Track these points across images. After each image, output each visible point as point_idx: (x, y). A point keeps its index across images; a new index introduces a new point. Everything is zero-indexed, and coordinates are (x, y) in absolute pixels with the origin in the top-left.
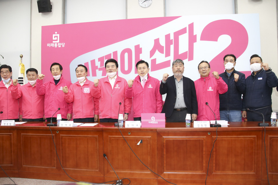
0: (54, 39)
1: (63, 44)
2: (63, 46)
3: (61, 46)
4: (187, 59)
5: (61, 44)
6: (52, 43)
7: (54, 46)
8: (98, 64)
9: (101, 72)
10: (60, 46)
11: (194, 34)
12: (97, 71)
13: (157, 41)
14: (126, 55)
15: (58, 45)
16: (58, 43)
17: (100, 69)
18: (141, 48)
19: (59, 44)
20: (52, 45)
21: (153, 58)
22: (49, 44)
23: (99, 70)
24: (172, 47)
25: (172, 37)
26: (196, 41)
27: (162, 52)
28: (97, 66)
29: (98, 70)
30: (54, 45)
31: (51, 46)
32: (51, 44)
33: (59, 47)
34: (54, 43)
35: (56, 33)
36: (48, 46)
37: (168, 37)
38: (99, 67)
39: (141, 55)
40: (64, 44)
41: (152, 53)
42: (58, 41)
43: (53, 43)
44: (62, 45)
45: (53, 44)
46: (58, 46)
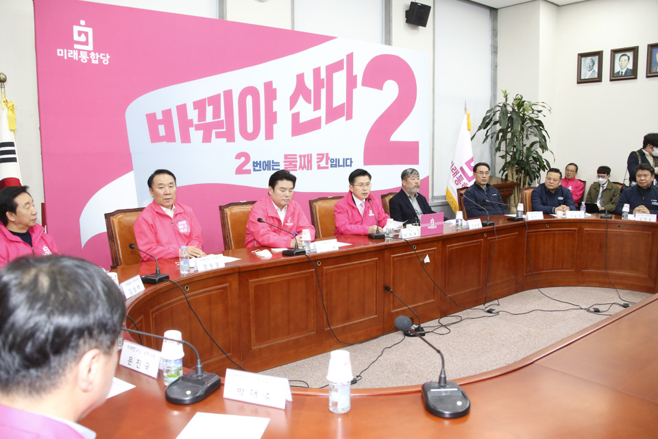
0: (76, 38)
1: (103, 56)
2: (106, 61)
3: (100, 60)
4: (344, 118)
5: (98, 56)
6: (73, 48)
7: (80, 59)
8: (193, 114)
9: (201, 132)
10: (97, 62)
11: (354, 74)
12: (192, 130)
13: (300, 78)
14: (249, 99)
15: (89, 56)
16: (89, 52)
17: (198, 128)
18: (275, 89)
19: (92, 54)
20: (73, 54)
21: (295, 110)
22: (62, 50)
23: (196, 129)
24: (323, 92)
25: (323, 75)
26: (356, 87)
27: (308, 100)
28: (192, 120)
29: (194, 128)
30: (79, 54)
31: (69, 56)
32: (67, 52)
33: (93, 62)
34: (79, 51)
35: (83, 22)
36: (59, 54)
37: (317, 72)
38: (196, 122)
39: (274, 102)
40: (108, 57)
41: (293, 101)
42: (90, 47)
43: (76, 49)
44: (101, 58)
45: (76, 53)
46: (90, 60)
